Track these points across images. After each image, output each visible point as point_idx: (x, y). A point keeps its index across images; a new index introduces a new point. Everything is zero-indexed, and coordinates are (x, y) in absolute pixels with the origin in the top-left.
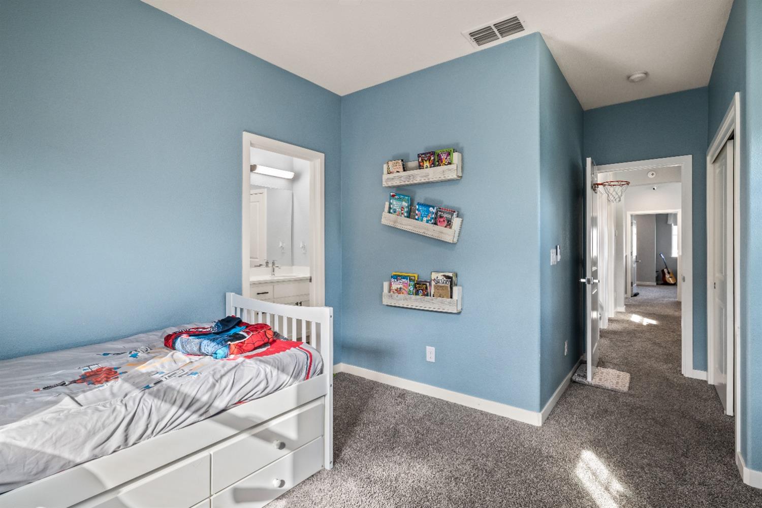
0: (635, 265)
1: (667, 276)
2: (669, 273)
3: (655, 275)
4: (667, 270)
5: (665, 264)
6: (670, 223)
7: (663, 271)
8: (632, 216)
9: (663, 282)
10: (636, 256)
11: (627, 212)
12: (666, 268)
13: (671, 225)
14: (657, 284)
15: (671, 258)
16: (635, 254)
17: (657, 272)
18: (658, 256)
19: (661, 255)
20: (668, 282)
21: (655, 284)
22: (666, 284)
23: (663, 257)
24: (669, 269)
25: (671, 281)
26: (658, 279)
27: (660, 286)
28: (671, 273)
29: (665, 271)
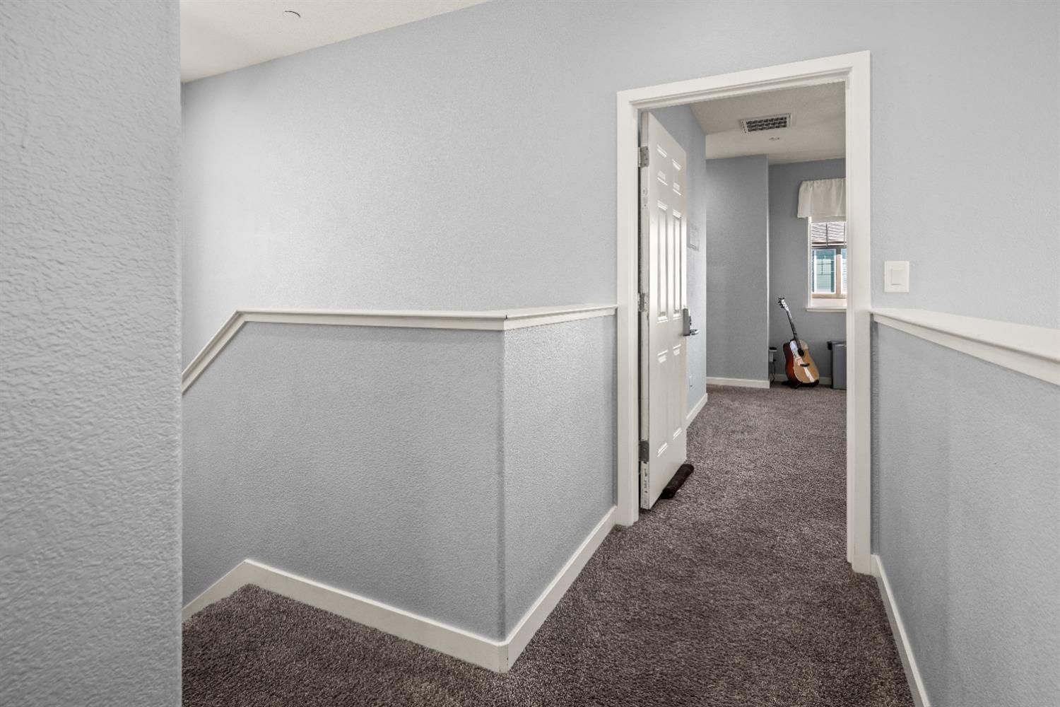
1: (798, 360)
2: (801, 352)
3: (765, 358)
4: (798, 345)
5: (795, 334)
6: (804, 217)
7: (787, 347)
8: (640, 105)
9: (785, 378)
12: (796, 340)
13: (807, 218)
14: (772, 384)
15: (806, 311)
17: (771, 348)
18: (777, 304)
19: (783, 301)
20: (798, 378)
21: (765, 384)
22: (793, 383)
23: (787, 309)
24: (801, 342)
25: (809, 375)
26: (773, 368)
27: (779, 390)
28: (807, 354)
29: (793, 346)
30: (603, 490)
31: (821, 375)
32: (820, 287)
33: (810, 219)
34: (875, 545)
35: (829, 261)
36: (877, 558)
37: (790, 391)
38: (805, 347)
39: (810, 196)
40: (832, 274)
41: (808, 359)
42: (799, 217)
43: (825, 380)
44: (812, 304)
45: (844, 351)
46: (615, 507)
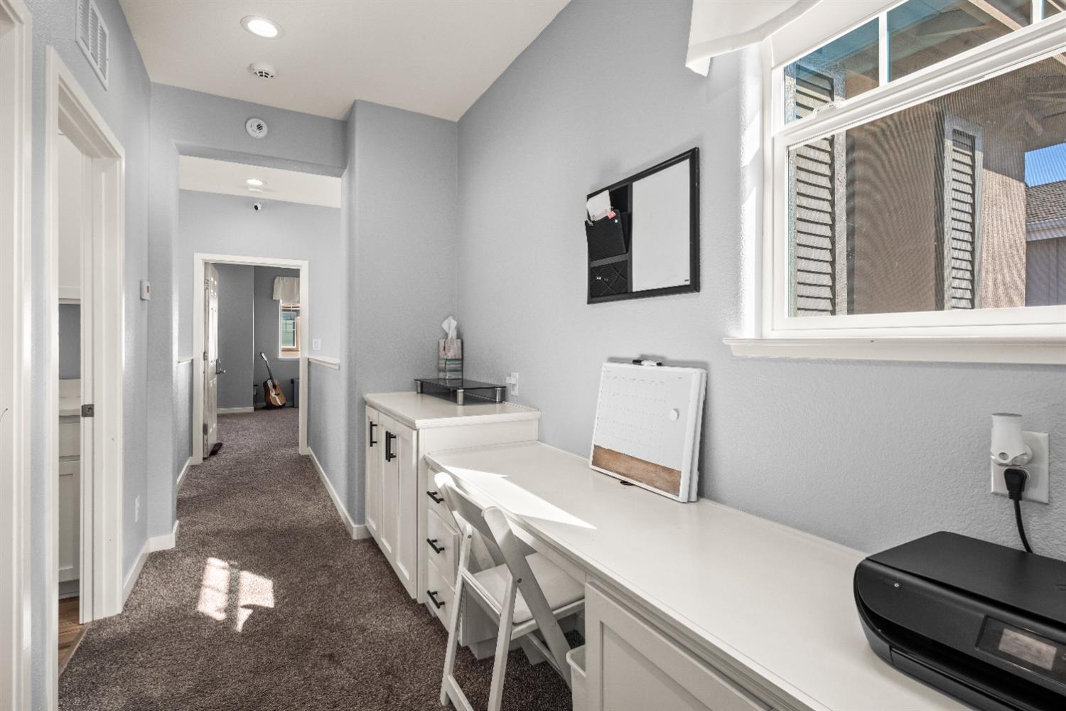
0: (213, 382)
1: (273, 394)
2: (275, 387)
3: (251, 392)
4: (273, 381)
5: (270, 374)
6: (277, 299)
7: (265, 384)
8: (206, 264)
9: (264, 404)
10: (217, 361)
11: (196, 255)
12: (271, 378)
13: (279, 301)
14: (255, 409)
15: (277, 359)
16: (213, 355)
17: (255, 386)
18: (258, 356)
19: (263, 355)
20: (273, 403)
21: (251, 409)
22: (270, 406)
23: (266, 359)
24: (275, 380)
25: (279, 402)
26: (256, 399)
27: (260, 412)
28: (278, 388)
29: (270, 383)
30: (186, 448)
31: (287, 401)
32: (285, 342)
33: (281, 301)
34: (309, 444)
35: (292, 322)
36: (310, 448)
37: (268, 412)
38: (276, 383)
39: (280, 286)
40: (294, 331)
41: (279, 391)
42: (274, 298)
43: (289, 403)
44: (281, 356)
45: (298, 383)
46: (191, 458)
